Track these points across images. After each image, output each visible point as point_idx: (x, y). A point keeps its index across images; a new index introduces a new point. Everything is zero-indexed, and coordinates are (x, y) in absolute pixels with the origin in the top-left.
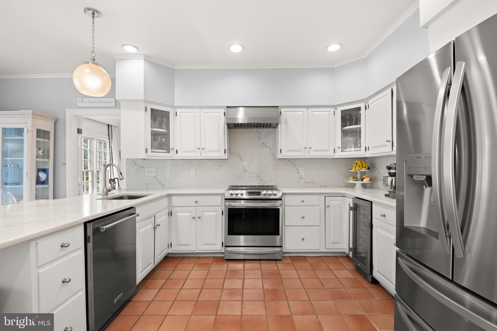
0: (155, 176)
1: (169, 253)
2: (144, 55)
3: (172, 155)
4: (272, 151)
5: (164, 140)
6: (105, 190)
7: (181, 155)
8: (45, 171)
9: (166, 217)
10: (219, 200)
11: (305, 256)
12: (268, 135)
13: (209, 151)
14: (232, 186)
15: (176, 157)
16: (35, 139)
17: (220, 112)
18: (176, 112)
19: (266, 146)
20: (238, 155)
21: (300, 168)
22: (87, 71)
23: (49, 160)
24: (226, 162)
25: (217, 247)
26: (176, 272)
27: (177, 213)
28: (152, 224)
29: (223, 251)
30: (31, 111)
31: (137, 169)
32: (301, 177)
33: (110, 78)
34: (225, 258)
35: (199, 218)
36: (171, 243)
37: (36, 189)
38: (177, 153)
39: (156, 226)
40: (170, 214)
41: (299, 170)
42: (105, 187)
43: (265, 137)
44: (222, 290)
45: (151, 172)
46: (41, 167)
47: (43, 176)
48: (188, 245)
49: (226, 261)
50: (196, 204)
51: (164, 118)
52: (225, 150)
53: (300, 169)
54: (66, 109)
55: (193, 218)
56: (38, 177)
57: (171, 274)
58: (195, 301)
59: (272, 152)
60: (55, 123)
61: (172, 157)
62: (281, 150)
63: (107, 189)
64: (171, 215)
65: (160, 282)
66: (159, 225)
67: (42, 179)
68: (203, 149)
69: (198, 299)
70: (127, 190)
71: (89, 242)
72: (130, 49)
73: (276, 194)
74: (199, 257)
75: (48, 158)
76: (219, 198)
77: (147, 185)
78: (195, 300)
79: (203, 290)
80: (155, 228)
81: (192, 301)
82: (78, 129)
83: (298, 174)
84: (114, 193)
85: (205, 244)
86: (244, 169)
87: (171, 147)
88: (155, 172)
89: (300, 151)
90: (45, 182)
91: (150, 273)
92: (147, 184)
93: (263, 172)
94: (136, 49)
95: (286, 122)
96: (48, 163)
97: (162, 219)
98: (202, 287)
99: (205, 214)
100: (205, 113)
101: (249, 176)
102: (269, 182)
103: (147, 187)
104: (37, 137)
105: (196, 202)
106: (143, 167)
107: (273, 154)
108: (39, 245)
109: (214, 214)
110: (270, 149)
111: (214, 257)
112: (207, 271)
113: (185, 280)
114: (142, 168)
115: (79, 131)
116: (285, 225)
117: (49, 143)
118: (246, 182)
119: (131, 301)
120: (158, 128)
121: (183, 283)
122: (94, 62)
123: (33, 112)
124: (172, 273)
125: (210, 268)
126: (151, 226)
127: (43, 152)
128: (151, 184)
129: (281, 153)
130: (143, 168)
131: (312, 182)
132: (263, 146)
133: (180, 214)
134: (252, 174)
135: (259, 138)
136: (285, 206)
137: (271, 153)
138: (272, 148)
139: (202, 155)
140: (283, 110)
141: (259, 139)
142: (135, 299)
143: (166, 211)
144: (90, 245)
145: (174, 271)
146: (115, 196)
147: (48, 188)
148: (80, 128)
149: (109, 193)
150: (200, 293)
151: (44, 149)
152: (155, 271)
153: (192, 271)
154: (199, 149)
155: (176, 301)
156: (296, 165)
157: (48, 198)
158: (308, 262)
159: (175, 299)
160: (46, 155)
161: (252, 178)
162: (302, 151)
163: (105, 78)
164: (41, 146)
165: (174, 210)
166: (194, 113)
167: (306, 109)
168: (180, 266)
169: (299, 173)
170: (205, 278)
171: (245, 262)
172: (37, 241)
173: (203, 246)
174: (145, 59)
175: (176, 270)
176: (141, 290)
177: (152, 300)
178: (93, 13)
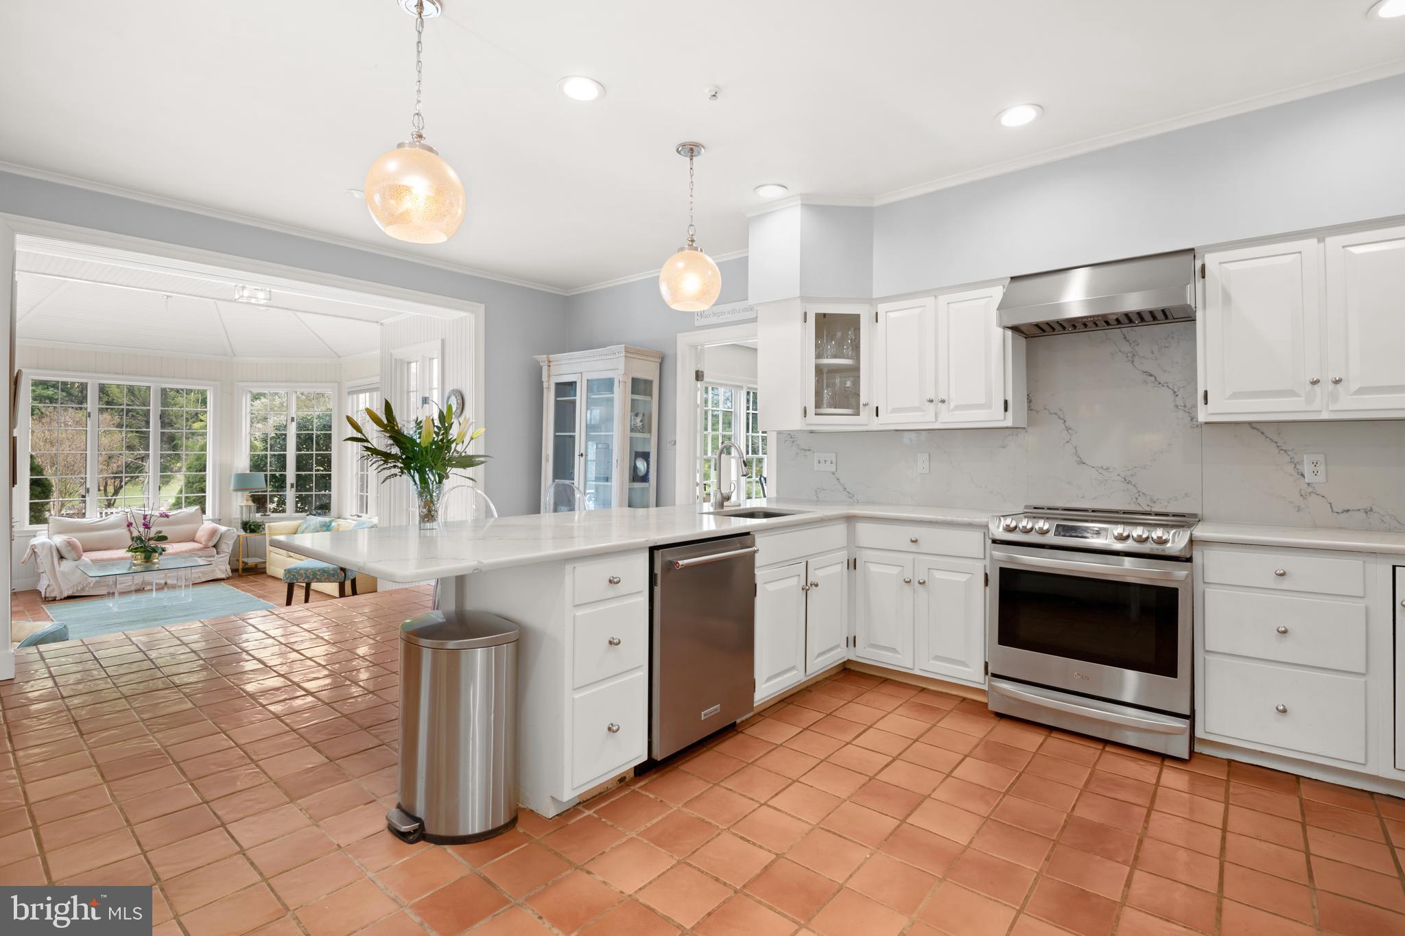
0: (834, 470)
1: (849, 661)
2: (801, 195)
3: (865, 421)
4: (1183, 398)
5: (849, 384)
6: (719, 496)
7: (888, 420)
8: (646, 456)
9: (839, 569)
10: (973, 542)
11: (1298, 777)
12: (1165, 347)
13: (957, 408)
14: (1035, 508)
15: (876, 424)
16: (629, 396)
17: (991, 297)
18: (877, 313)
19: (1160, 383)
20: (1056, 414)
21: (1305, 456)
22: (681, 265)
23: (651, 435)
24: (1017, 435)
25: (971, 674)
26: (854, 707)
27: (869, 565)
28: (799, 578)
29: (985, 688)
30: (623, 345)
31: (797, 453)
32: (1310, 490)
33: (717, 264)
34: (990, 707)
35: (920, 583)
36: (855, 637)
37: (630, 489)
38: (877, 415)
39: (809, 584)
40: (853, 564)
41: (1303, 461)
42: (718, 490)
43: (1152, 352)
44: (947, 777)
45: (825, 461)
46: (640, 449)
47: (641, 465)
48: (895, 649)
49: (993, 716)
50: (913, 548)
51: (849, 330)
52: (1006, 402)
53: (1307, 459)
54: (679, 335)
55: (906, 582)
56: (634, 469)
57: (842, 706)
58: (867, 776)
59: (1184, 402)
60: (661, 364)
61: (866, 425)
62: (1206, 392)
63: (722, 494)
64: (855, 568)
65: (811, 716)
66: (816, 585)
67: (640, 471)
68: (943, 401)
69: (876, 775)
70: (778, 500)
71: (656, 585)
72: (770, 193)
73: (1164, 538)
74: (923, 690)
75: (650, 432)
76: (977, 536)
77: (816, 492)
78: (869, 774)
79: (897, 763)
80: (806, 591)
81: (862, 774)
82: (697, 372)
83: (1299, 476)
84: (740, 505)
85: (937, 658)
86: (1076, 458)
87: (863, 400)
88: (834, 461)
89: (1291, 393)
90: (645, 478)
91: (798, 692)
92: (818, 489)
93: (1145, 468)
94: (783, 188)
95: (1227, 298)
96: (648, 441)
97: (830, 572)
98: (900, 754)
99: (939, 575)
100: (950, 305)
101: (1096, 480)
102: (1169, 502)
103: (817, 497)
104: (633, 393)
105: (912, 541)
106: (809, 450)
107: (1186, 409)
108: (577, 570)
109: (963, 578)
110: (1176, 390)
111: (964, 699)
112: (929, 725)
113: (866, 727)
115: (699, 376)
116: (1207, 649)
117: (650, 402)
118: (1083, 497)
119: (743, 733)
120: (835, 357)
121: (857, 733)
122: (692, 245)
123: (625, 347)
124: (844, 705)
125: (938, 722)
126: (795, 583)
127: (641, 421)
128: (824, 490)
129: (1206, 404)
130: (808, 452)
131: (1368, 512)
132: (1145, 382)
133: (874, 568)
134: (1105, 473)
135: (1130, 358)
136: (1204, 582)
137: (1180, 403)
138: (1184, 387)
139: (940, 419)
140: (1211, 260)
141: (1133, 362)
142: (750, 731)
143: (843, 556)
144: (657, 590)
145: (849, 702)
146: (742, 510)
147: (648, 489)
148: (701, 370)
149: (725, 504)
150: (887, 766)
151: (644, 415)
152: (811, 691)
153: (892, 714)
154: (931, 401)
155: (827, 762)
156: (1285, 443)
157: (647, 506)
158: (1299, 797)
159: (826, 758)
160: (645, 428)
161: (1105, 484)
162: (1299, 396)
163: (710, 273)
164: (641, 410)
165: (862, 556)
166: (921, 308)
167: (1313, 242)
168: (868, 697)
169: (1303, 475)
170: (915, 738)
171: (1052, 735)
172: (576, 565)
173: (932, 662)
174: (804, 205)
175: (854, 701)
176: (769, 720)
177: (781, 745)
178: (691, 150)
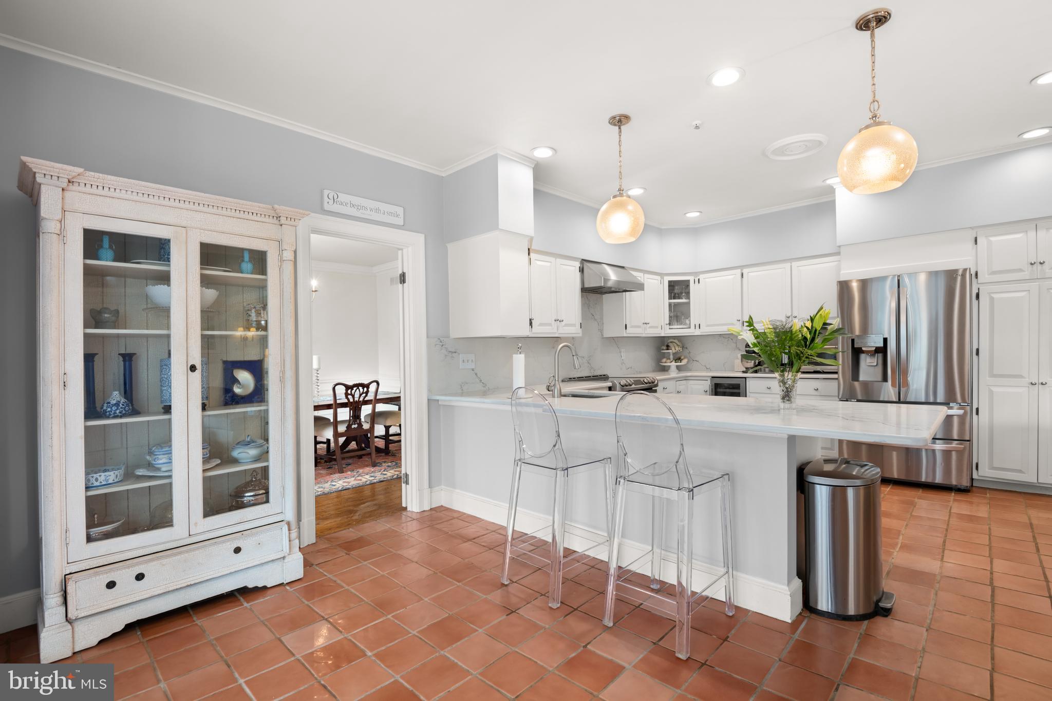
0: (474, 367)
7: (536, 330)
12: (596, 304)
17: (575, 267)
31: (446, 356)
38: (532, 327)
45: (468, 360)
52: (581, 324)
53: (623, 350)
62: (626, 325)
68: (562, 321)
77: (461, 385)
88: (474, 360)
92: (463, 383)
103: (462, 390)
106: (455, 352)
114: (454, 355)
128: (467, 383)
131: (631, 368)
132: (591, 318)
139: (559, 331)
154: (556, 321)
166: (550, 263)
178: (619, 121)
